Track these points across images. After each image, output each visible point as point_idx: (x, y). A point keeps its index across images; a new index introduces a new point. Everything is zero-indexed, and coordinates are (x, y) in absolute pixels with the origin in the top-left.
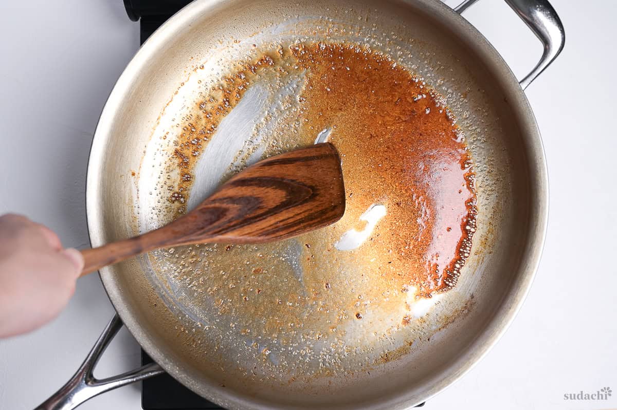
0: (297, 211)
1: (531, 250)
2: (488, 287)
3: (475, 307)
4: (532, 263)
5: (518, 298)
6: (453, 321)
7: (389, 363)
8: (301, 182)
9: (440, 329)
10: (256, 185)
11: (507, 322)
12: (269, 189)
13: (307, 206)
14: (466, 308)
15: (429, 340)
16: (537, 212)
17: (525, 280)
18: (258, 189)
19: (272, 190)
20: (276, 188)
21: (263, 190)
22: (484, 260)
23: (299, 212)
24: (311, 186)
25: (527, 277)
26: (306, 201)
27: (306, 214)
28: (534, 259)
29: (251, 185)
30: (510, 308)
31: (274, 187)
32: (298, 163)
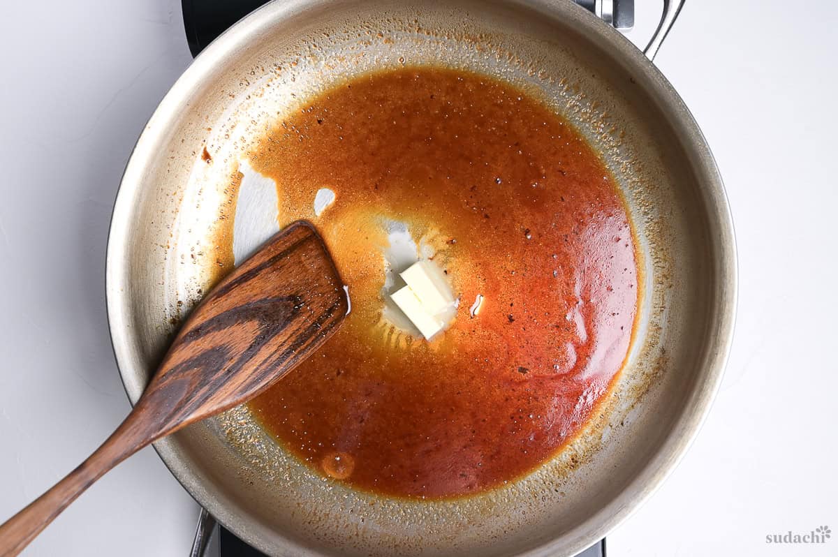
0: (281, 339)
1: (722, 270)
2: (679, 332)
3: (670, 364)
4: (729, 285)
5: (724, 338)
6: (648, 390)
7: (579, 470)
8: (276, 297)
9: (633, 406)
10: (214, 329)
11: (717, 373)
12: (234, 328)
13: (293, 326)
14: (658, 369)
15: (622, 424)
16: (716, 217)
17: (726, 311)
18: (219, 333)
19: (238, 327)
20: (242, 323)
21: (225, 333)
22: (665, 299)
23: (283, 340)
24: (290, 296)
25: (727, 307)
26: (289, 320)
27: (293, 339)
28: (730, 281)
29: (208, 332)
30: (717, 354)
31: (240, 321)
32: (264, 271)
